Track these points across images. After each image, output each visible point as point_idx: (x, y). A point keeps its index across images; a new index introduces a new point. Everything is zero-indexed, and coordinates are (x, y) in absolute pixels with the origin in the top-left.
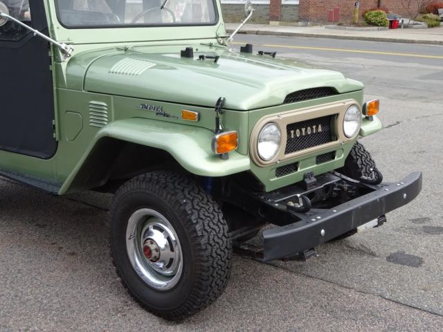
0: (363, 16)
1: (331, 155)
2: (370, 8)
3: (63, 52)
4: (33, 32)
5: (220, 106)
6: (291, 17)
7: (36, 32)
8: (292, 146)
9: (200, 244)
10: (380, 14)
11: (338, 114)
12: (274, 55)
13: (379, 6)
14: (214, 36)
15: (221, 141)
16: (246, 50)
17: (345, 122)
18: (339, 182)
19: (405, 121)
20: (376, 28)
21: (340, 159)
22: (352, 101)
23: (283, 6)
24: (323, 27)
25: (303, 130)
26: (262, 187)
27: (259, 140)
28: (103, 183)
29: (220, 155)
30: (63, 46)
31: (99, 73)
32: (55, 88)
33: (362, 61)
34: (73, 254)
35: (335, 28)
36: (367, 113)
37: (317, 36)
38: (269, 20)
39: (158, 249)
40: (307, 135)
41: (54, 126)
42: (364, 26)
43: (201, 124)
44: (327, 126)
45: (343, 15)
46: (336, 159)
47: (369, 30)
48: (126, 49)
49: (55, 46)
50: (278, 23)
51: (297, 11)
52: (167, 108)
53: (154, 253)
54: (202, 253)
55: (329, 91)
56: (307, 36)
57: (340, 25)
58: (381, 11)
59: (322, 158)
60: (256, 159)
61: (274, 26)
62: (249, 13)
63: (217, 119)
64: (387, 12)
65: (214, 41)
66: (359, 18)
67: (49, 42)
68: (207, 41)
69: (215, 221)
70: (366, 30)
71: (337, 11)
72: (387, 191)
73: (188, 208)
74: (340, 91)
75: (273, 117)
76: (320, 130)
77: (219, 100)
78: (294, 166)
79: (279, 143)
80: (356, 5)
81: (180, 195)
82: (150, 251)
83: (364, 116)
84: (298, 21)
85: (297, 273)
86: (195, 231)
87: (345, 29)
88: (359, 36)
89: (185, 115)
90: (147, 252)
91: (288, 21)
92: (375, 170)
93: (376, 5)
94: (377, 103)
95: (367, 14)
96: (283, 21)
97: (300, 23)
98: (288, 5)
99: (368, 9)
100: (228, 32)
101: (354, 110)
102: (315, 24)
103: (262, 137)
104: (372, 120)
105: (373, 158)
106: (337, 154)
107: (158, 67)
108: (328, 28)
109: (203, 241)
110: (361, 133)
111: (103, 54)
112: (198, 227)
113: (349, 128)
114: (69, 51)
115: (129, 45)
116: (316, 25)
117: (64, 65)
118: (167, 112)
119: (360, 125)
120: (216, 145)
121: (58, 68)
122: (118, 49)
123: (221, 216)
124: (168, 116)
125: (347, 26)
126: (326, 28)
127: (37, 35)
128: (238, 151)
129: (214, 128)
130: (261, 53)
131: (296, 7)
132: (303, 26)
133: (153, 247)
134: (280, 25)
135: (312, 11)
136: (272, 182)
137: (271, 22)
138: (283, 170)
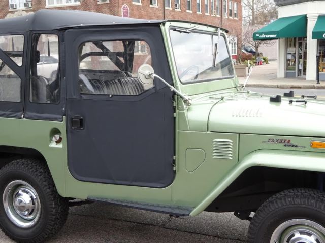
3: (186, 102)
7: (172, 87)
32: (177, 131)
41: (175, 161)
48: (223, 99)
114: (190, 102)
117: (185, 113)
121: (181, 115)
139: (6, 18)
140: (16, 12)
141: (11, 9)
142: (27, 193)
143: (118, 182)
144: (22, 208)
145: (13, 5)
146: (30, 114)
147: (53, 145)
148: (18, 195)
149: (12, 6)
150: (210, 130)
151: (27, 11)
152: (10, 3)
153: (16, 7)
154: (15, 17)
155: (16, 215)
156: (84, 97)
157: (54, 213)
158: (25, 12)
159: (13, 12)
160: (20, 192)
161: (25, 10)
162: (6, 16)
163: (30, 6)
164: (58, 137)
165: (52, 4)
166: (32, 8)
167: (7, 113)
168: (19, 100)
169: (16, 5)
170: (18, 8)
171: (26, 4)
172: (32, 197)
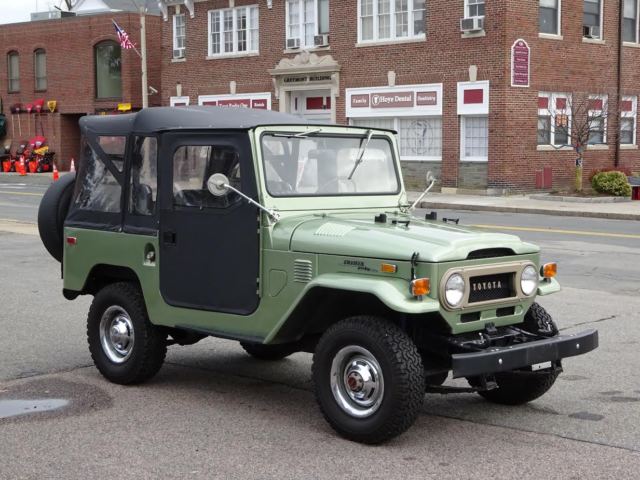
0: (590, 179)
1: (510, 310)
2: (602, 167)
3: (271, 217)
4: (248, 200)
5: (415, 260)
6: (475, 181)
7: (251, 200)
8: (474, 296)
9: (400, 369)
10: (617, 176)
11: (515, 273)
12: (457, 221)
13: (616, 164)
14: (397, 204)
15: (417, 285)
16: (431, 217)
17: (523, 282)
18: (518, 335)
19: (624, 315)
20: (611, 198)
21: (519, 315)
22: (529, 262)
23: (462, 163)
24: (526, 198)
25: (484, 284)
26: (450, 329)
27: (446, 289)
28: (299, 338)
29: (415, 298)
30: (271, 213)
31: (304, 236)
32: (261, 249)
33: (579, 245)
34: (264, 410)
35: (546, 199)
36: (545, 275)
37: (517, 211)
38: (441, 185)
39: (361, 380)
40: (487, 290)
41: (258, 284)
42: (592, 195)
43: (398, 275)
44: (506, 283)
45: (558, 179)
46: (515, 314)
47: (599, 202)
48: (324, 216)
49: (264, 212)
50: (455, 189)
51: (485, 172)
52: (368, 263)
53: (359, 384)
54: (402, 376)
55: (507, 252)
56: (501, 210)
57: (553, 193)
58: (619, 173)
59: (501, 312)
60: (444, 304)
61: (449, 195)
62: (431, 182)
63: (413, 270)
64: (628, 173)
65: (398, 210)
66: (584, 183)
67: (259, 208)
68: (393, 210)
69: (412, 352)
70: (595, 202)
71: (548, 172)
72: (560, 339)
73: (390, 339)
74: (517, 252)
75: (458, 269)
76: (499, 285)
77: (414, 255)
78: (476, 316)
79: (463, 291)
80: (577, 163)
81: (382, 331)
82: (355, 382)
83: (541, 278)
84: (486, 188)
85: (481, 423)
86: (396, 358)
87: (562, 200)
88: (582, 210)
89: (385, 268)
90: (352, 382)
91: (470, 188)
92: (551, 323)
93: (612, 162)
94: (554, 266)
95: (596, 177)
96: (462, 186)
97: (489, 191)
98: (471, 162)
99: (598, 168)
100: (410, 202)
101: (530, 271)
102: (513, 192)
103: (449, 286)
104: (550, 282)
105: (548, 312)
106: (516, 309)
107: (358, 229)
108: (535, 198)
109: (403, 367)
110: (538, 292)
111: (305, 219)
112: (398, 355)
113: (527, 286)
114: (276, 217)
115: (326, 212)
116: (516, 194)
117: (270, 229)
118: (368, 266)
119: (537, 285)
120: (413, 289)
121: (266, 232)
122: (316, 215)
123: (416, 350)
124: (369, 270)
125: (564, 195)
126: (531, 198)
127: (252, 203)
128: (429, 295)
129: (410, 277)
130: (445, 220)
131: (483, 167)
132: (496, 195)
133: (357, 378)
134: (458, 193)
135: (508, 172)
136: (458, 326)
137: (443, 189)
138: (466, 317)
139: (277, 67)
140: (298, 56)
141: (288, 50)
142: (124, 321)
143: (207, 308)
144: (117, 339)
145: (293, 40)
146: (128, 227)
147: (148, 264)
148: (116, 323)
149: (291, 42)
150: (293, 249)
151: (319, 53)
152: (288, 37)
153: (298, 45)
154: (295, 66)
155: (113, 349)
156: (177, 208)
157: (146, 344)
158: (314, 56)
159: (291, 56)
160: (118, 320)
161: (315, 52)
162: (278, 63)
163: (325, 43)
164: (152, 254)
165: (369, 38)
166: (328, 48)
167: (108, 225)
168: (119, 211)
169: (298, 40)
170: (303, 47)
171: (318, 40)
172: (128, 327)
